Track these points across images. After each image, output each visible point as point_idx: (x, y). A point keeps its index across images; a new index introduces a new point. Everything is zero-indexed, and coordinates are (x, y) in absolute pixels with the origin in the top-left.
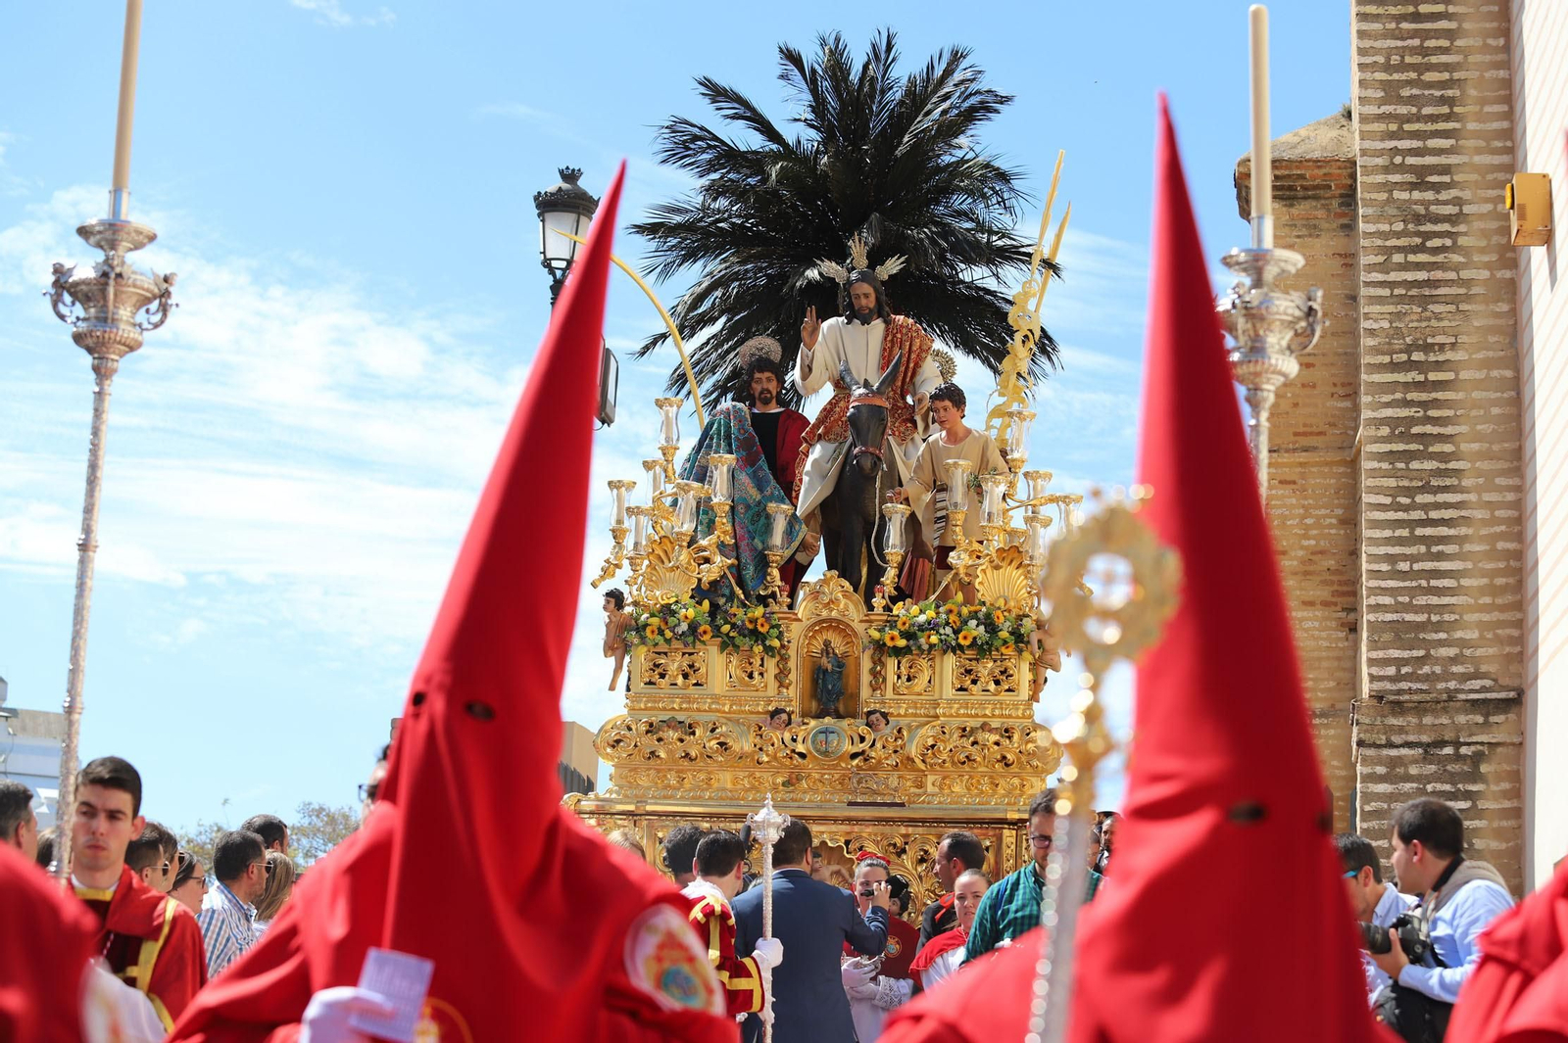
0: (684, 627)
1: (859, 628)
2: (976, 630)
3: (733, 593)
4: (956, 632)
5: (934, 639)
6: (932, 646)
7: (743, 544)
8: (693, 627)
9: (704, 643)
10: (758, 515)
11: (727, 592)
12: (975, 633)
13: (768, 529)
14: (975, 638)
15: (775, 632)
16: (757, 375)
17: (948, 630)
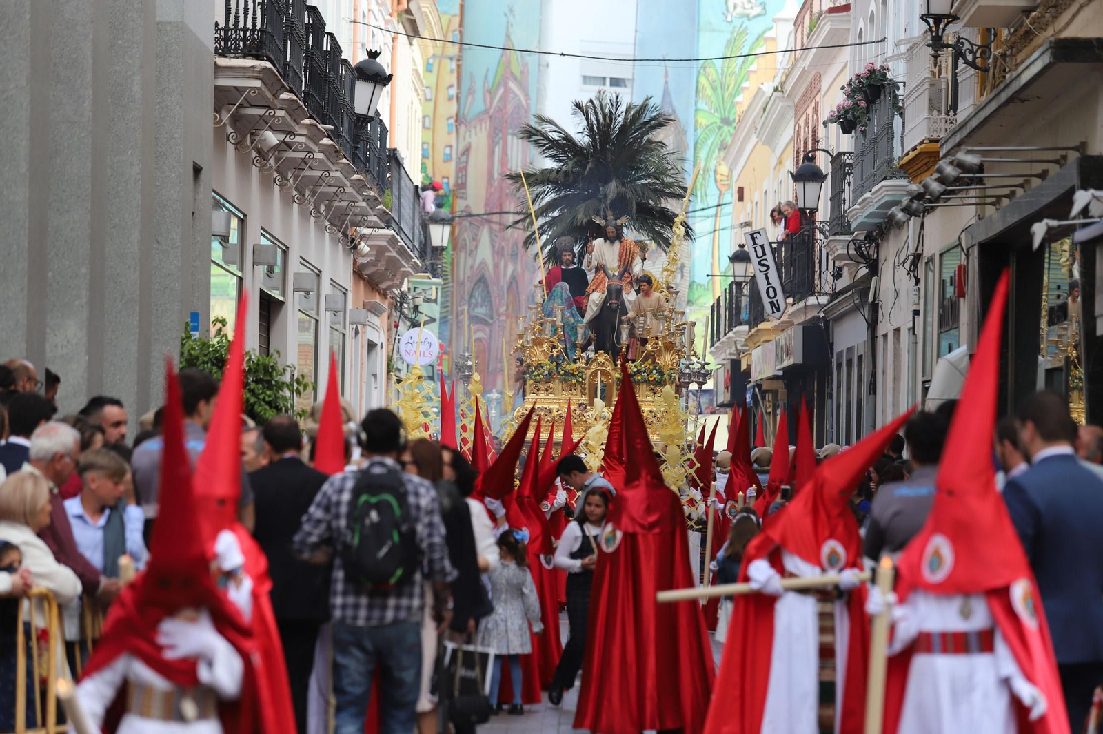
0: (546, 372)
1: (612, 372)
2: (655, 375)
3: (564, 358)
4: (648, 375)
5: (639, 378)
6: (639, 380)
7: (567, 340)
8: (550, 373)
9: (554, 378)
10: (573, 328)
11: (562, 358)
12: (655, 376)
13: (576, 334)
14: (655, 378)
15: (580, 374)
16: (564, 254)
17: (645, 374)
